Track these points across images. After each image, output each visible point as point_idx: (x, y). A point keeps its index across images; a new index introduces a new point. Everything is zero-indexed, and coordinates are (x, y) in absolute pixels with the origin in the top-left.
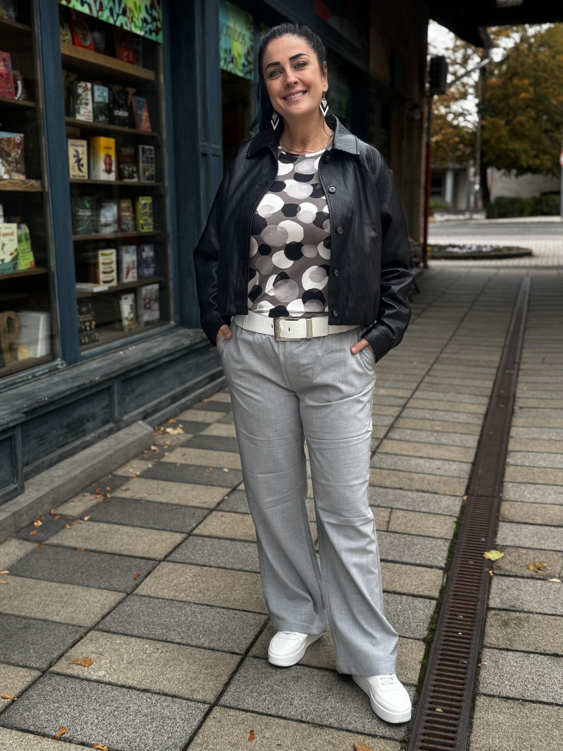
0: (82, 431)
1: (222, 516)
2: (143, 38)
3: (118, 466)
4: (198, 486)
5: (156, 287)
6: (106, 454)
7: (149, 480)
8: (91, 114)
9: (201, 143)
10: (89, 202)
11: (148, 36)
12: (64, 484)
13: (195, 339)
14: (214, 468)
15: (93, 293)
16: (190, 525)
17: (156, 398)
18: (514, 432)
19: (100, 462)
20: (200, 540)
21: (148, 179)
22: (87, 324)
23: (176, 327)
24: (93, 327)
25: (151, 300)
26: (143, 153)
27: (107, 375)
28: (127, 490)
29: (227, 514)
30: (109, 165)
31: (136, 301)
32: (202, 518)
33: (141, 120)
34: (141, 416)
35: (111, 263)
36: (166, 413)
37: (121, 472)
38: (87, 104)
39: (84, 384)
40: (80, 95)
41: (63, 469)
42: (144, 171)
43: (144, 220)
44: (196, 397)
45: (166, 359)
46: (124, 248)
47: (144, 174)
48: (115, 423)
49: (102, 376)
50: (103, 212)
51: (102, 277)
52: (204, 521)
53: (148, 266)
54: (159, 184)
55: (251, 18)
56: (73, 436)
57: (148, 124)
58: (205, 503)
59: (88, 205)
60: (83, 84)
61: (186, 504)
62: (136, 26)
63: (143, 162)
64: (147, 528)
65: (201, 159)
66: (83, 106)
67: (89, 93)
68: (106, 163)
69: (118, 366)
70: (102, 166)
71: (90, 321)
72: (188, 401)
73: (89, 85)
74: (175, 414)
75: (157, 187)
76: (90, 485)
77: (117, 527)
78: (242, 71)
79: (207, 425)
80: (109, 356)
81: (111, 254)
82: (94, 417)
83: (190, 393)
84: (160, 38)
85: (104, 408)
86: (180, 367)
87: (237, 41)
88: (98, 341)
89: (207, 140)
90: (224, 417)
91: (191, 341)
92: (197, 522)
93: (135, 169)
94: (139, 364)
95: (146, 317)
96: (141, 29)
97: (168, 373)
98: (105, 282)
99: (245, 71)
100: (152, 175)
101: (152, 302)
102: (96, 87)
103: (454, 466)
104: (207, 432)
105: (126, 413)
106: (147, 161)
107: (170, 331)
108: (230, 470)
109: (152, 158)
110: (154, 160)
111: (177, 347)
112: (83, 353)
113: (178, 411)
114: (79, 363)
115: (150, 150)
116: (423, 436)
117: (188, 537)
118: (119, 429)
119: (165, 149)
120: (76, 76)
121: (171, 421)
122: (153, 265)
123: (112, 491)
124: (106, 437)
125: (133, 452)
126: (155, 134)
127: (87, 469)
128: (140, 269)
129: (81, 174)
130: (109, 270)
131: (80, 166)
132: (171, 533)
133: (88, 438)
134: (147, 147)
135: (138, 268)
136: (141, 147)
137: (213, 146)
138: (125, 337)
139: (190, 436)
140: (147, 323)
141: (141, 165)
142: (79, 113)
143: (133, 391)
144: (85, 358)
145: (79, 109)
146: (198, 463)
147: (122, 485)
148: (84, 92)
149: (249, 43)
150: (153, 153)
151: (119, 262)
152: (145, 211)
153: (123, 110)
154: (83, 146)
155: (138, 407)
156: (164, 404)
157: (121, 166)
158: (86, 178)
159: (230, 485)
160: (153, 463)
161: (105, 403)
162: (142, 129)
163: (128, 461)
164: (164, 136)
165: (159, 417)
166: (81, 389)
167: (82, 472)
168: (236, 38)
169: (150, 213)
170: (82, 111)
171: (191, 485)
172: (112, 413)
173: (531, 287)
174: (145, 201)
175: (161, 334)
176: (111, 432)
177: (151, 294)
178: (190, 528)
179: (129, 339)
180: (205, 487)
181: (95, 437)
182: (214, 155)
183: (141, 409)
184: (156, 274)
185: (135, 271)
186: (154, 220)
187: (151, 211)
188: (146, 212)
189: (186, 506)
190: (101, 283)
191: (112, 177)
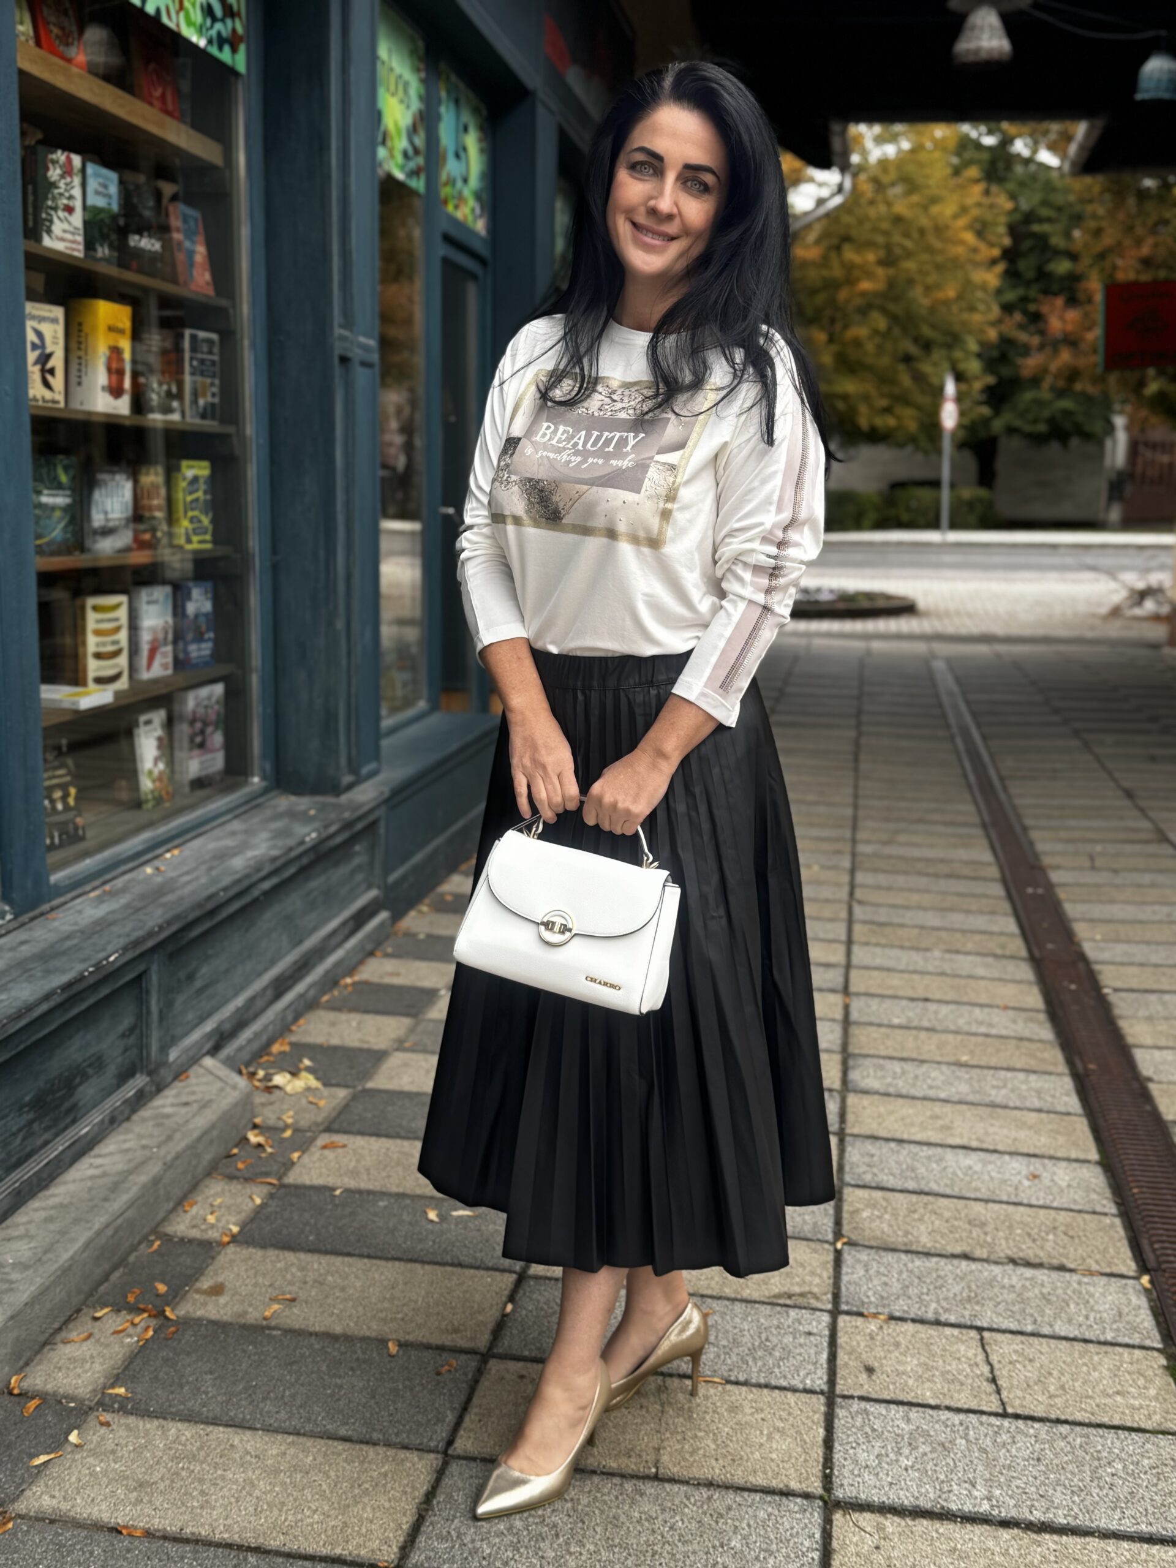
0: (69, 1111)
2: (203, 52)
3: (171, 1205)
5: (218, 689)
6: (143, 1178)
7: (272, 1253)
8: (80, 239)
9: (338, 331)
10: (66, 469)
11: (214, 50)
12: (45, 1291)
13: (326, 827)
15: (77, 712)
16: (439, 1419)
17: (242, 988)
18: (1146, 1062)
19: (131, 1204)
21: (203, 416)
22: (58, 794)
23: (265, 791)
24: (71, 801)
25: (205, 724)
26: (194, 349)
27: (136, 943)
28: (217, 1290)
30: (115, 372)
31: (170, 724)
32: (465, 1388)
33: (191, 264)
34: (208, 1046)
35: (118, 629)
36: (265, 1028)
37: (181, 1226)
38: (70, 210)
39: (82, 978)
40: (54, 185)
41: (27, 1236)
42: (195, 395)
43: (192, 520)
44: (327, 973)
45: (267, 885)
46: (144, 594)
47: (195, 402)
48: (150, 1074)
49: (125, 949)
50: (97, 495)
51: (94, 668)
52: (475, 1400)
53: (199, 638)
54: (231, 429)
55: (421, 44)
56: (47, 1129)
57: (207, 276)
58: (456, 1331)
59: (64, 478)
60: (60, 156)
62: (189, 23)
63: (193, 374)
64: (311, 1435)
65: (337, 370)
66: (61, 214)
67: (77, 181)
68: (109, 370)
69: (155, 917)
70: (101, 377)
71: (64, 787)
72: (310, 987)
73: (77, 160)
74: (284, 1028)
75: (224, 438)
76: (106, 1278)
77: (219, 1432)
78: (402, 168)
79: (378, 1057)
80: (119, 883)
81: (116, 607)
82: (98, 1063)
83: (314, 966)
84: (239, 61)
85: (123, 1036)
86: (293, 901)
87: (393, 95)
88: (83, 839)
89: (348, 323)
90: (412, 1030)
91: (319, 833)
92: (458, 1405)
93: (174, 389)
94: (210, 906)
95: (194, 766)
96: (200, 31)
97: (268, 919)
98: (99, 681)
99: (407, 169)
100: (213, 405)
101: (209, 730)
102: (91, 168)
103: (1063, 1174)
104: (381, 1081)
105: (174, 1040)
106: (199, 371)
107: (251, 804)
109: (213, 363)
110: (217, 369)
111: (291, 849)
112: (53, 878)
113: (290, 1017)
114: (46, 907)
115: (210, 342)
116: (936, 1081)
117: (445, 1464)
118: (160, 1088)
119: (246, 343)
120: (39, 136)
121: (276, 1048)
122: (211, 635)
123: (175, 1295)
124: (128, 1119)
125: (208, 1157)
126: (224, 303)
127: (99, 1233)
128: (181, 645)
129: (48, 395)
130: (111, 648)
131: (47, 372)
132: (391, 1452)
133: (84, 1129)
134: (202, 334)
135: (175, 642)
136: (188, 333)
137: (362, 339)
138: (150, 824)
139: (342, 1093)
140: (199, 783)
141: (188, 379)
142: (49, 231)
143: (191, 978)
144: (59, 890)
145: (51, 221)
146: (394, 1189)
147: (198, 1272)
148: (62, 177)
149: (416, 105)
150: (216, 350)
151: (134, 627)
152: (194, 496)
153: (150, 236)
154: (54, 321)
155: (202, 1019)
156: (260, 1003)
157: (142, 380)
158: (62, 405)
160: (265, 1189)
161: (126, 1023)
162: (193, 287)
163: (194, 1187)
164: (245, 309)
165: (250, 1041)
166: (74, 991)
167: (87, 1245)
168: (392, 88)
169: (205, 501)
170: (58, 227)
172: (142, 1046)
173: (958, 680)
174: (195, 470)
175: (236, 812)
176: (141, 1099)
177: (206, 707)
178: (441, 1433)
179: (162, 830)
181: (102, 1121)
182: (364, 364)
183: (209, 1026)
184: (217, 656)
185: (169, 649)
186: (213, 521)
187: (209, 497)
188: (196, 500)
190: (91, 685)
191: (122, 406)
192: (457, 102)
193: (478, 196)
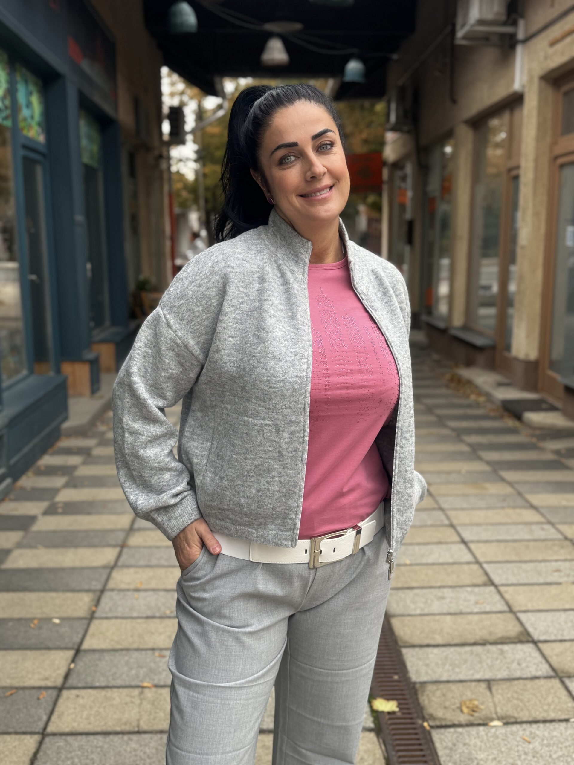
1: (77, 696)
4: (29, 653)
14: (40, 620)
16: (40, 719)
20: (61, 742)
29: (83, 692)
32: (51, 704)
52: (57, 709)
58: (47, 679)
61: (21, 684)
90: (24, 537)
92: (48, 712)
108: (61, 619)
117: (43, 739)
132: (17, 737)
146: (16, 615)
149: (5, 85)
159: (70, 645)
171: (19, 652)
178: (41, 724)
180: (38, 653)
189: (24, 688)
192: (26, 82)
193: (39, 124)
